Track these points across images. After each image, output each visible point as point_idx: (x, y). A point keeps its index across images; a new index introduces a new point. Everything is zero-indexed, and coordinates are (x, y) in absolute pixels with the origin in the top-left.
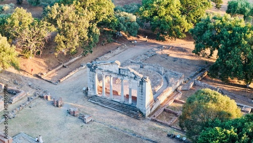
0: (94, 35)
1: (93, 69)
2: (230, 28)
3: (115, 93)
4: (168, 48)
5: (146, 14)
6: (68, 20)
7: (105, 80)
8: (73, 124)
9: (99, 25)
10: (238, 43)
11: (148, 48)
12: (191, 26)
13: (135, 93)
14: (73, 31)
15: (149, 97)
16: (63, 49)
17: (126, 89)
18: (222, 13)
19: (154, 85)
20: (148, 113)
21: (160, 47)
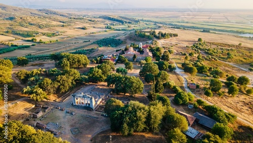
0: (74, 85)
1: (74, 96)
2: (118, 77)
3: (83, 103)
4: (99, 85)
5: (91, 75)
6: (64, 81)
7: (79, 99)
8: (68, 116)
9: (75, 81)
10: (121, 82)
11: (92, 86)
12: (106, 78)
13: (89, 102)
14: (66, 84)
15: (94, 103)
16: (63, 90)
17: (86, 101)
18: (114, 73)
19: (95, 99)
20: (94, 108)
21: (96, 85)
